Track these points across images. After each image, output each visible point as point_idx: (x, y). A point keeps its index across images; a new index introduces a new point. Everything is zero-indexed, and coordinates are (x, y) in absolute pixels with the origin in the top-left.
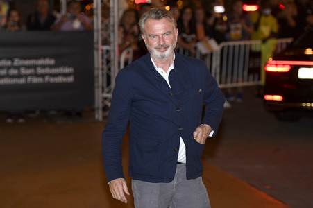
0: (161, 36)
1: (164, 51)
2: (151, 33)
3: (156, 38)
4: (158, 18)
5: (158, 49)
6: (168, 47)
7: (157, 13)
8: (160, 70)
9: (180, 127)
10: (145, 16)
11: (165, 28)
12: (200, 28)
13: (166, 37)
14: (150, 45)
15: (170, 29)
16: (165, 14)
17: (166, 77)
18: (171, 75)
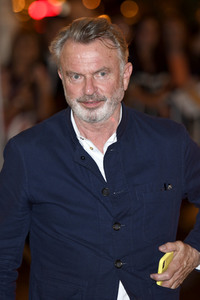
0: (88, 76)
1: (93, 109)
2: (70, 69)
3: (80, 80)
4: (86, 40)
6: (104, 100)
8: (87, 145)
9: (119, 261)
10: (64, 33)
11: (98, 62)
12: (178, 62)
13: (99, 78)
14: (70, 93)
15: (111, 64)
16: (101, 32)
17: (98, 158)
18: (108, 157)
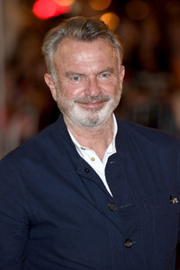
0: (91, 77)
5: (84, 103)
7: (84, 27)
13: (103, 79)
